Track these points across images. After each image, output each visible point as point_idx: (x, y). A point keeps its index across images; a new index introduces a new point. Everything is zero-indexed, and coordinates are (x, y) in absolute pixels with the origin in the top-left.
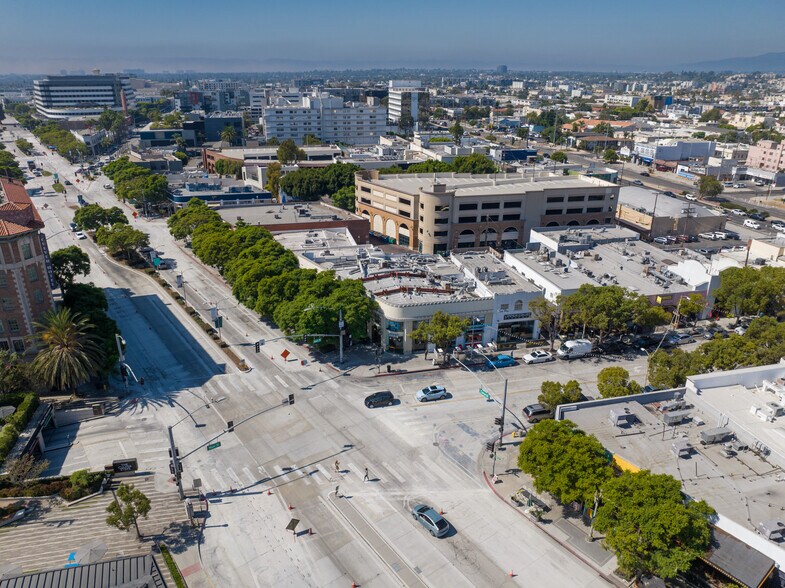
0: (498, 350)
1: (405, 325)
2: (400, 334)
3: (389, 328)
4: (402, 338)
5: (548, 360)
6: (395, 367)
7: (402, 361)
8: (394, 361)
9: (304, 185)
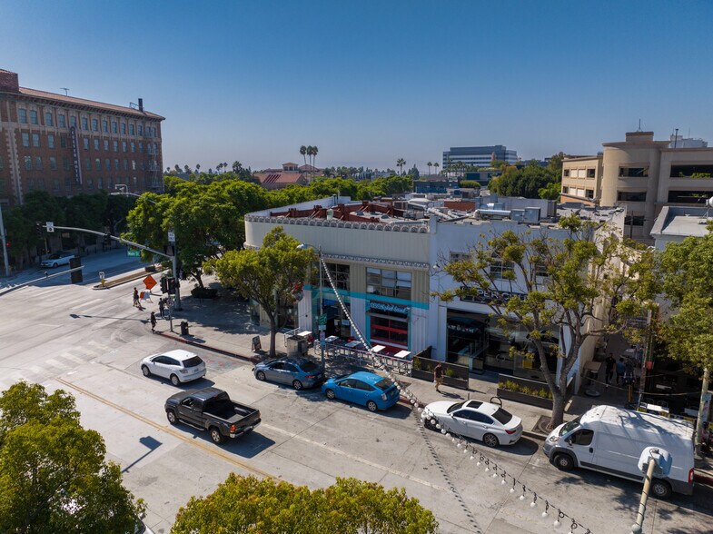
0: (416, 374)
5: (490, 440)
9: (520, 182)
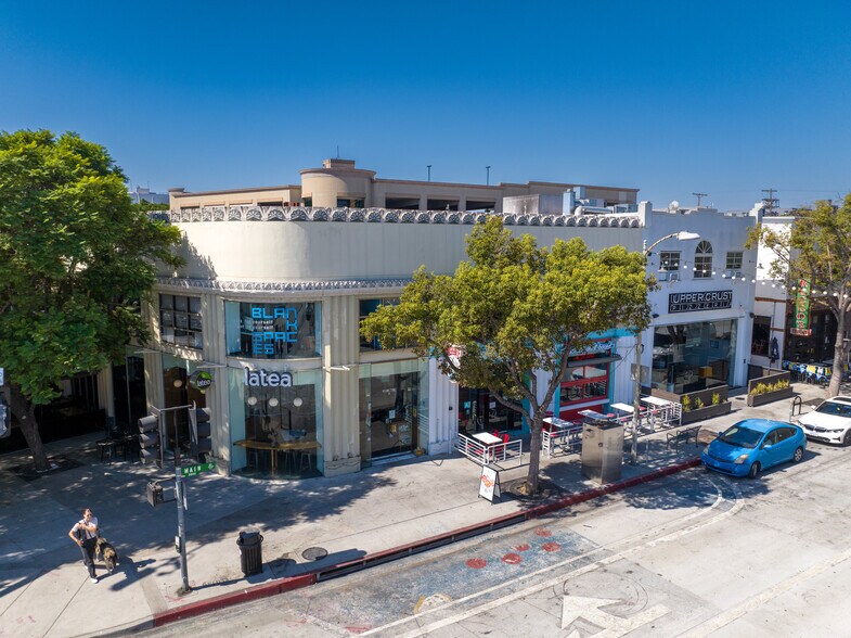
0: (687, 419)
1: (325, 320)
2: (299, 369)
3: (246, 348)
4: (309, 392)
6: (286, 542)
7: (318, 510)
8: (280, 513)
